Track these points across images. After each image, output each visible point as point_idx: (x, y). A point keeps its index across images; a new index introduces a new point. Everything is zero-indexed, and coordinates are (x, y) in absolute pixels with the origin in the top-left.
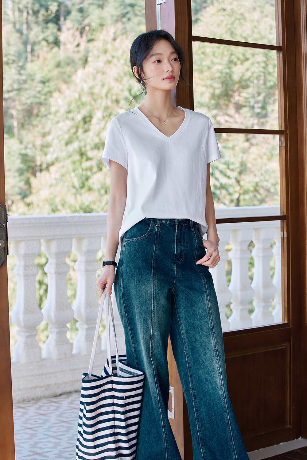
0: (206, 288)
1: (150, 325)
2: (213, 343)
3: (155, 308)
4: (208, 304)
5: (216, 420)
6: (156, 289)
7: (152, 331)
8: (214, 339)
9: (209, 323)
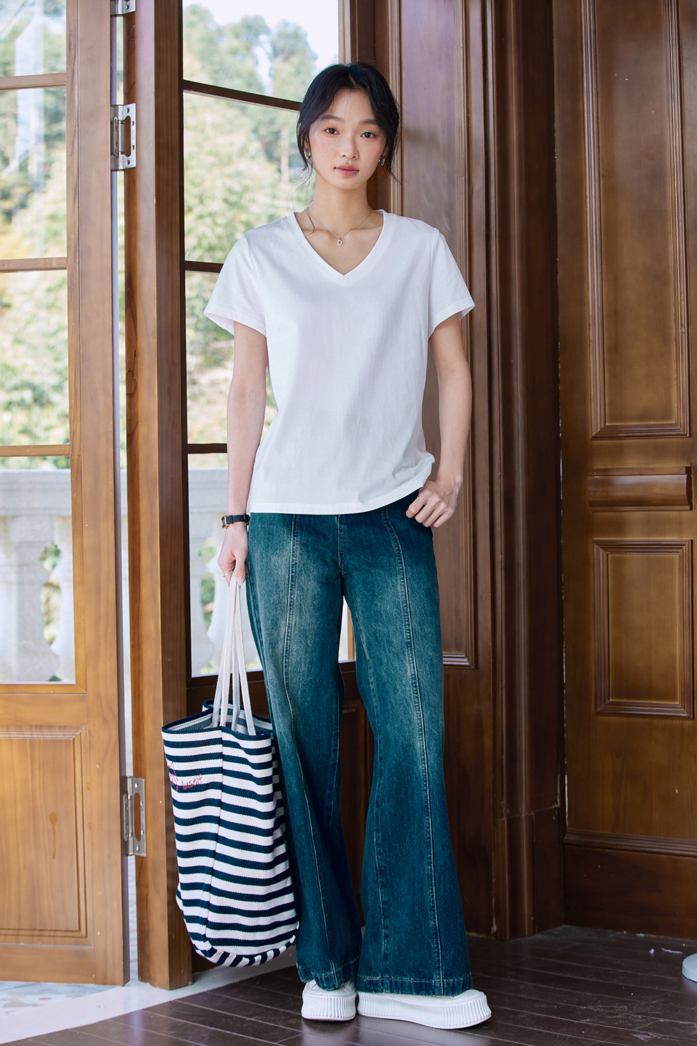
0: (401, 563)
1: (283, 630)
2: (409, 673)
3: (295, 598)
4: (404, 594)
5: (410, 832)
6: (297, 562)
7: (287, 643)
8: (413, 663)
9: (404, 630)
